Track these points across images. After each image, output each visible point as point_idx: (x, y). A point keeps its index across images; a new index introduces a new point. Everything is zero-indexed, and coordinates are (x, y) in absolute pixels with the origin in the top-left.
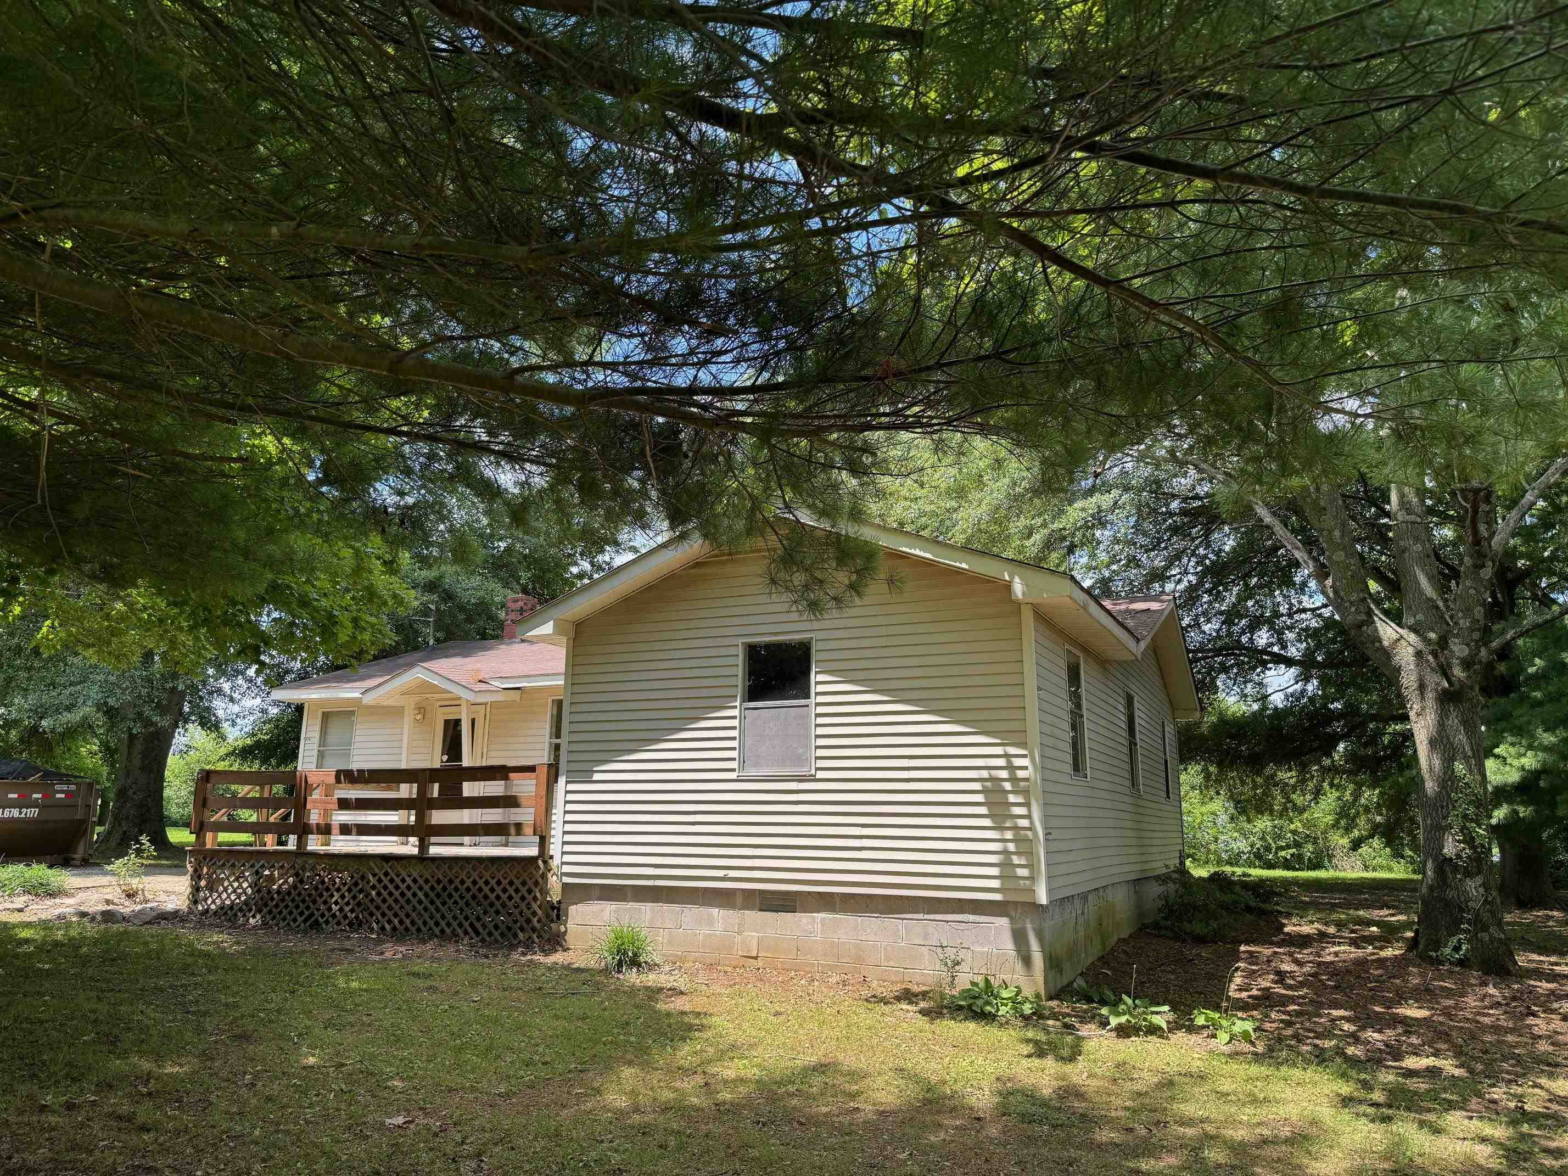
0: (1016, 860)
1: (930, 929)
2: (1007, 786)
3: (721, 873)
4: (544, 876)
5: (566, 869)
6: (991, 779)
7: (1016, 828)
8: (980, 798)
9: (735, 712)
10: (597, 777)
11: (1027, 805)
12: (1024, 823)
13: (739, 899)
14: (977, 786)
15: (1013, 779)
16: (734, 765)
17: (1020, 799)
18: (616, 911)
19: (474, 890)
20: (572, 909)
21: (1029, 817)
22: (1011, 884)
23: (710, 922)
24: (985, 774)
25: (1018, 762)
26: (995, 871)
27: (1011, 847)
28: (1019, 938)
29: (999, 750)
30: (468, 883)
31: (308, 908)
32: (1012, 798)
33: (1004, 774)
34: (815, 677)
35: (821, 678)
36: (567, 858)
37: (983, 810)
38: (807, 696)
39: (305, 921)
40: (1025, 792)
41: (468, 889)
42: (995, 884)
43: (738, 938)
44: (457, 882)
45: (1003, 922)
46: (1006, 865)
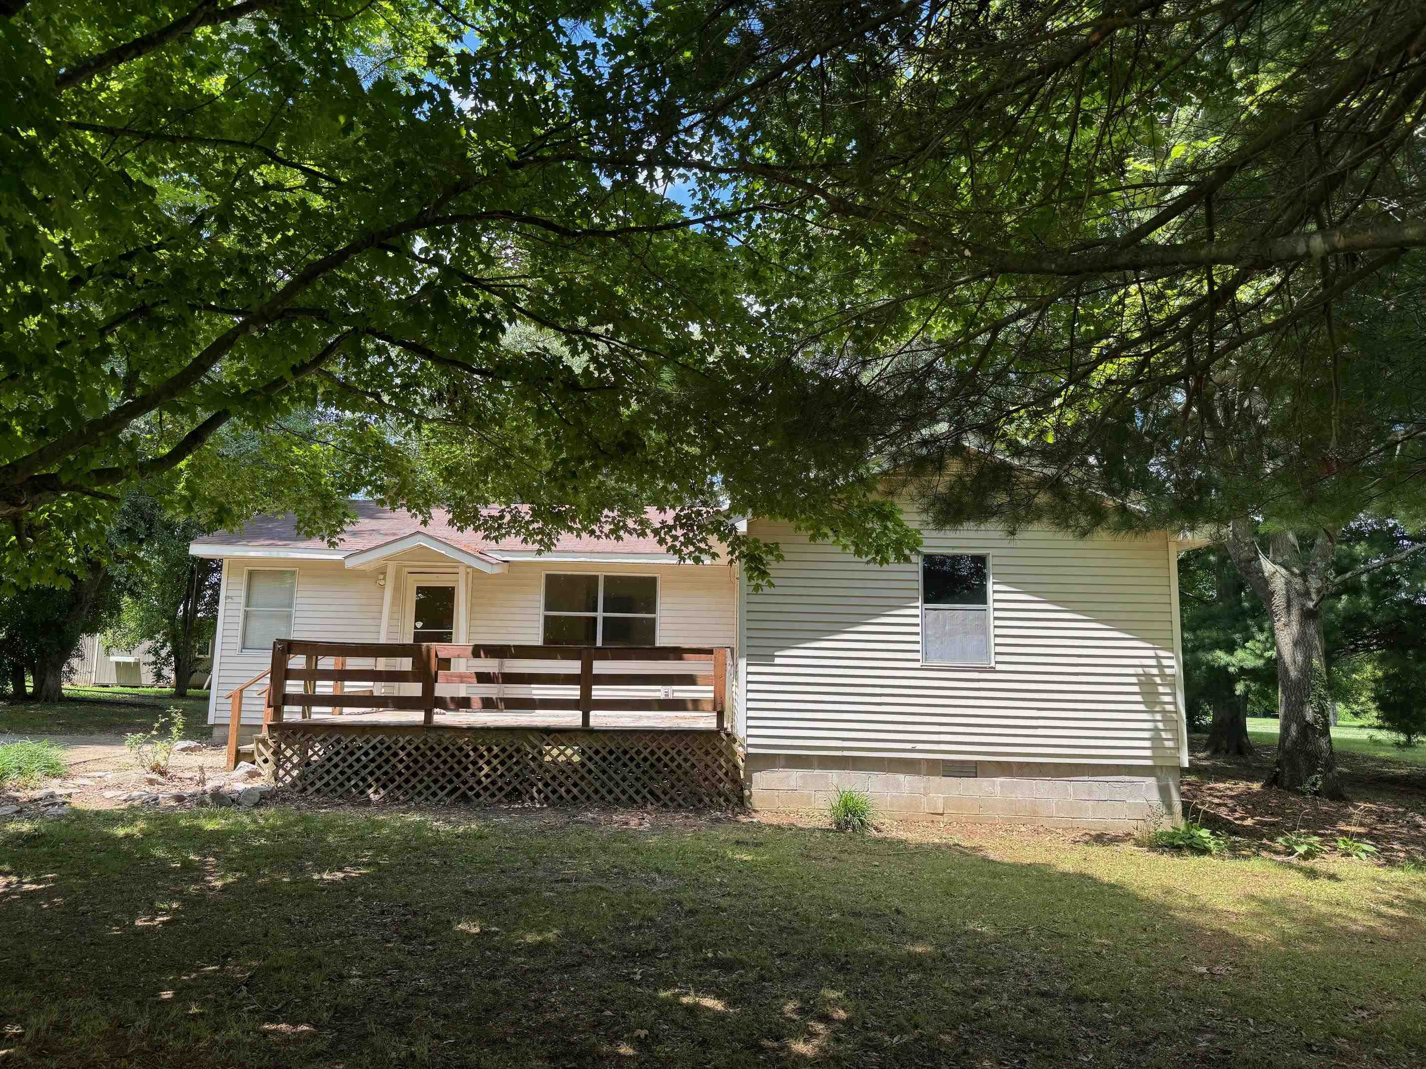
0: (1164, 735)
1: (1095, 789)
2: (1158, 680)
3: (909, 746)
4: (729, 747)
5: (751, 741)
6: (1145, 675)
7: (1164, 712)
8: (1136, 689)
9: (917, 612)
10: (778, 661)
11: (1174, 694)
12: (1170, 708)
13: (924, 768)
14: (1134, 680)
15: (1162, 675)
16: (918, 656)
17: (1168, 690)
18: (802, 777)
19: (653, 760)
20: (756, 776)
21: (1175, 703)
22: (1160, 753)
23: (898, 786)
24: (1140, 671)
25: (1165, 662)
26: (1147, 744)
27: (1160, 725)
28: (1164, 791)
29: (1151, 653)
30: (646, 753)
31: (450, 781)
32: (1161, 689)
33: (1155, 671)
34: (990, 587)
35: (997, 587)
36: (752, 732)
37: (1138, 698)
38: (985, 602)
39: (449, 794)
40: (1172, 685)
41: (645, 759)
42: (1148, 753)
43: (924, 800)
44: (632, 752)
45: (1151, 781)
46: (1156, 739)
